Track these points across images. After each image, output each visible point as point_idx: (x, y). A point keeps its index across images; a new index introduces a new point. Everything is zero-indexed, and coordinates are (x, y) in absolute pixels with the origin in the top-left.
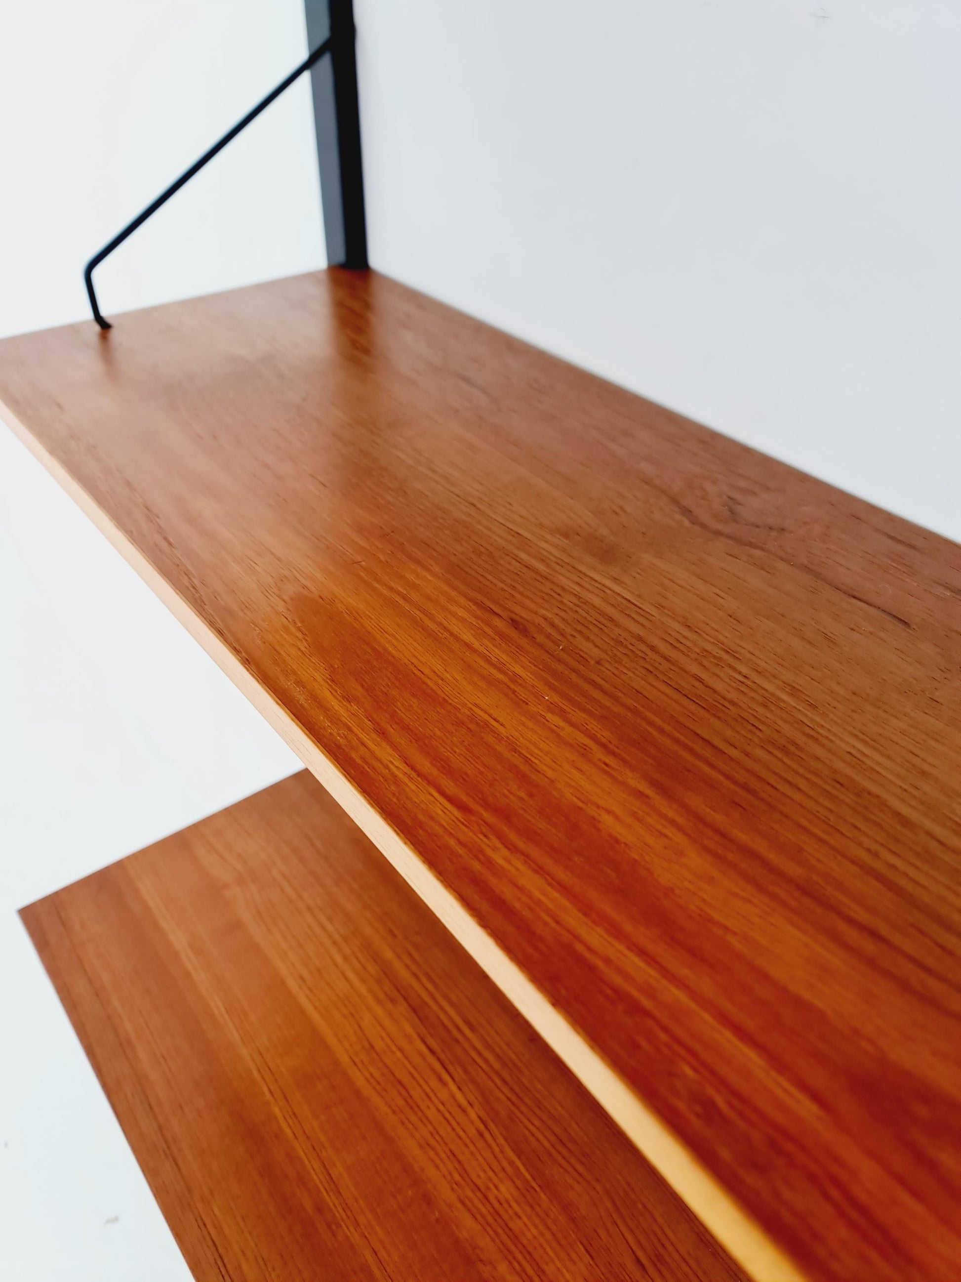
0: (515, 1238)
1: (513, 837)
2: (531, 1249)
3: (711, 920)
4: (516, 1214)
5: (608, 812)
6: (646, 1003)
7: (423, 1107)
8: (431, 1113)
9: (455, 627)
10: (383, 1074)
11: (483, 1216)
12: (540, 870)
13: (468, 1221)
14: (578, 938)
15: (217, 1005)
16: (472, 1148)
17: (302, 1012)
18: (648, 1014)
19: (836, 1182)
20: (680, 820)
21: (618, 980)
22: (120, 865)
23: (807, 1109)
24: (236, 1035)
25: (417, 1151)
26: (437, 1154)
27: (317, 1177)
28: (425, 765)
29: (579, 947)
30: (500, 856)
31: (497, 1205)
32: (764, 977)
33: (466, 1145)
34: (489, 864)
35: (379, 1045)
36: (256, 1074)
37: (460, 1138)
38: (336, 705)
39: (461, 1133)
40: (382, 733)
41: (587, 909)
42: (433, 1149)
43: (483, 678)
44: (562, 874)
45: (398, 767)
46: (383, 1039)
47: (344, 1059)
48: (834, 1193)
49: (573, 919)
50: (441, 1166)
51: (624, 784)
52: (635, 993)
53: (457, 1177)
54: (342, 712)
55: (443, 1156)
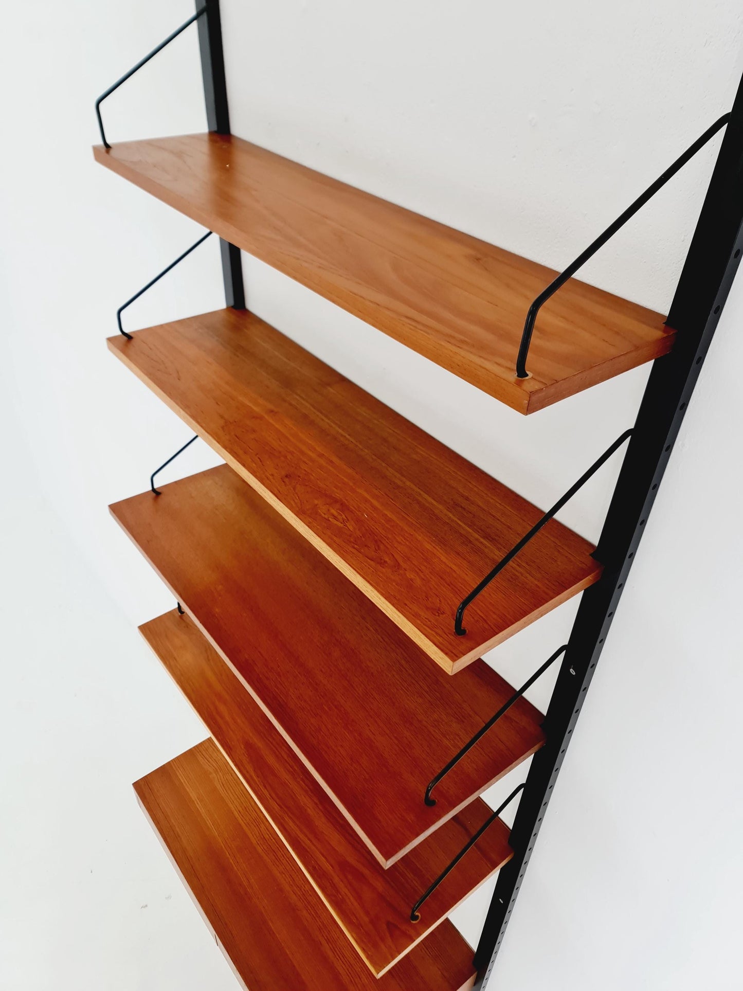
0: (309, 903)
1: (290, 814)
2: (314, 906)
3: (323, 832)
4: (310, 895)
5: (309, 808)
6: (308, 850)
7: (281, 859)
8: (284, 862)
9: (283, 754)
10: (268, 848)
11: (299, 896)
12: (294, 822)
13: (294, 897)
14: (299, 837)
15: (209, 823)
16: (297, 874)
17: (240, 825)
18: (308, 851)
19: (331, 880)
20: (323, 810)
21: (304, 845)
22: (169, 763)
23: (330, 868)
24: (216, 833)
25: (279, 874)
26: (285, 876)
27: (245, 883)
28: (274, 796)
29: (299, 839)
30: (287, 819)
31: (304, 891)
32: (329, 844)
33: (295, 873)
34: (284, 820)
35: (266, 837)
36: (224, 847)
37: (293, 870)
38: (255, 778)
39: (294, 869)
40: (265, 787)
41: (301, 831)
42: (284, 874)
43: (288, 771)
44: (298, 823)
45: (268, 796)
46: (268, 835)
47: (254, 842)
48: (331, 882)
49: (298, 833)
50: (287, 879)
51: (313, 801)
52: (307, 848)
53: (291, 883)
54: (256, 780)
55: (287, 876)
